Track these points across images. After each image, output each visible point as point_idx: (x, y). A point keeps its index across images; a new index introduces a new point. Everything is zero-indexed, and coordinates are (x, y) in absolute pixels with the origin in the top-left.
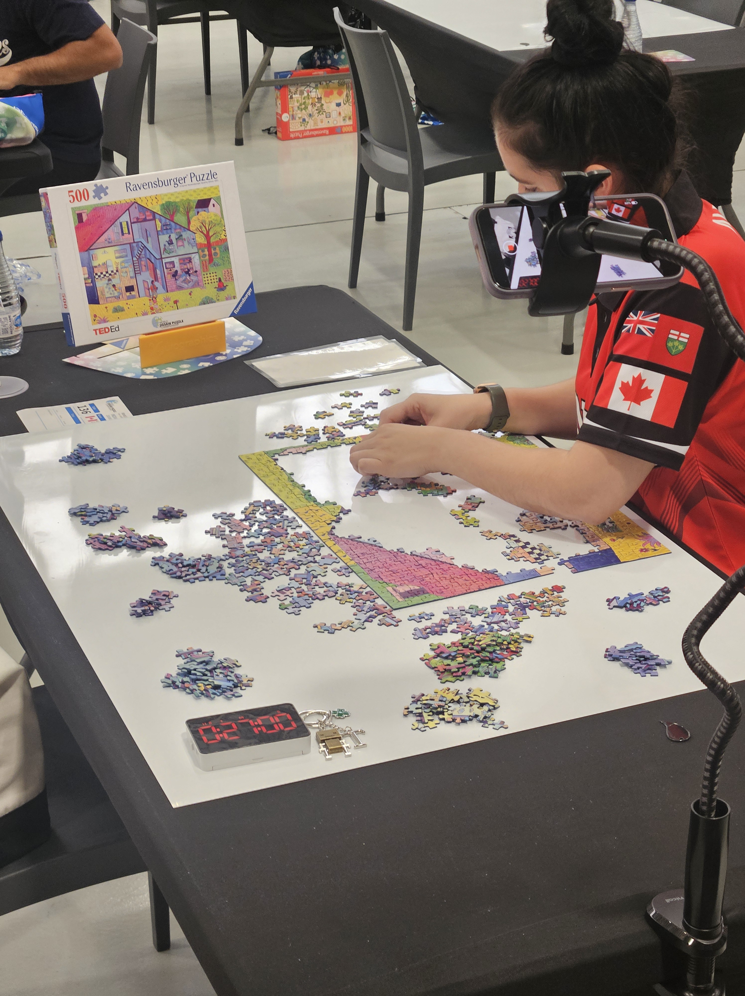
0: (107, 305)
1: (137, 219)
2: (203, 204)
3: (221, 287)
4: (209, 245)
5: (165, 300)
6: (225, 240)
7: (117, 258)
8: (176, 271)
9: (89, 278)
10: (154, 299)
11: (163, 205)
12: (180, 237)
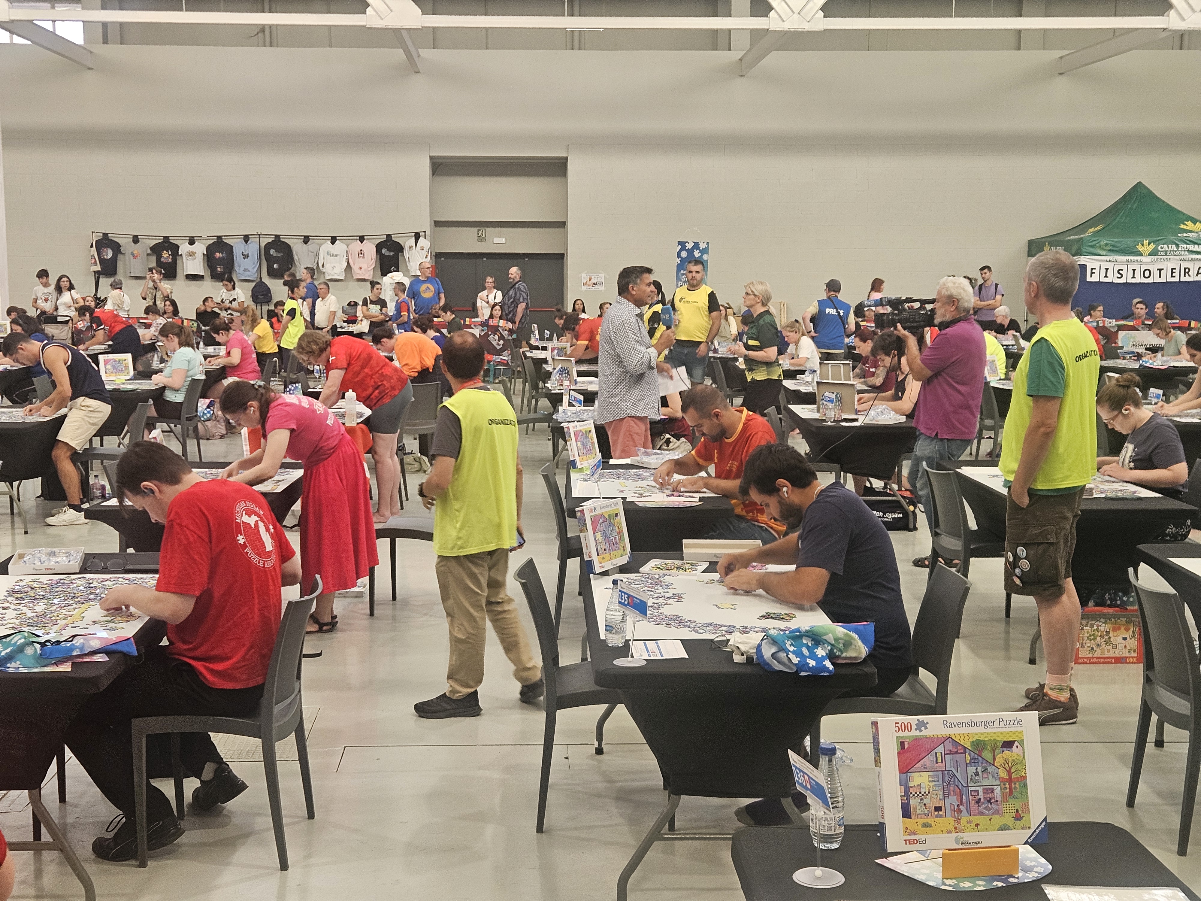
0: (917, 820)
1: (950, 751)
2: (1008, 745)
3: (1018, 818)
4: (1010, 780)
5: (968, 823)
6: (1025, 777)
7: (930, 782)
8: (980, 799)
9: (904, 796)
10: (958, 820)
11: (973, 742)
12: (985, 770)
